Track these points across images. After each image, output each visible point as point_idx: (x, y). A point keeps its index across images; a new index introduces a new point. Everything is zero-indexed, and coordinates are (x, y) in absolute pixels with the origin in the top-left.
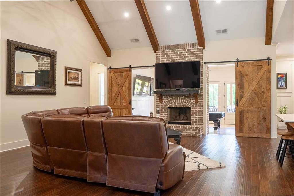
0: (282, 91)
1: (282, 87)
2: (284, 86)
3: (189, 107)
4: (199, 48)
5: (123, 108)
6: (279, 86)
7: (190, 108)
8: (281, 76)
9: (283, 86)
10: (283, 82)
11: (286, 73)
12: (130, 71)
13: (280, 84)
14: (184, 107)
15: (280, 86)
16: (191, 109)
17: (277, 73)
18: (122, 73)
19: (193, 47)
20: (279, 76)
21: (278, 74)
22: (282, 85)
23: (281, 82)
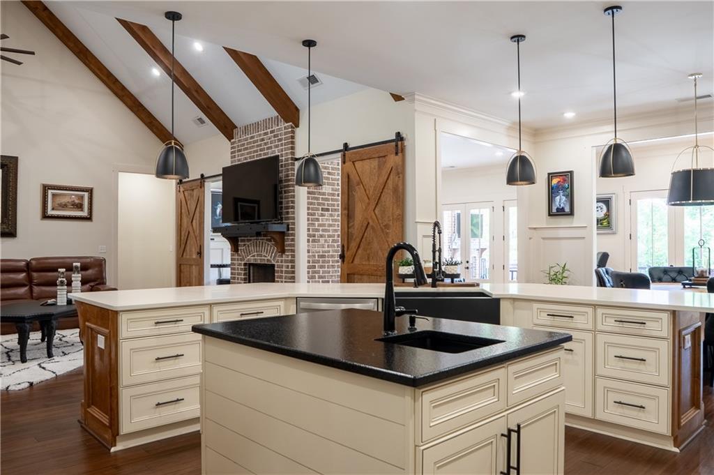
0: (563, 222)
1: (561, 212)
2: (567, 209)
3: (273, 262)
4: (286, 125)
5: (193, 263)
6: (554, 210)
7: (273, 266)
8: (559, 182)
9: (563, 208)
10: (564, 198)
11: (571, 172)
12: (202, 186)
13: (557, 203)
14: (266, 263)
15: (557, 209)
16: (276, 269)
17: (549, 174)
18: (193, 190)
19: (278, 125)
20: (555, 181)
21: (551, 176)
22: (562, 205)
23: (558, 198)
